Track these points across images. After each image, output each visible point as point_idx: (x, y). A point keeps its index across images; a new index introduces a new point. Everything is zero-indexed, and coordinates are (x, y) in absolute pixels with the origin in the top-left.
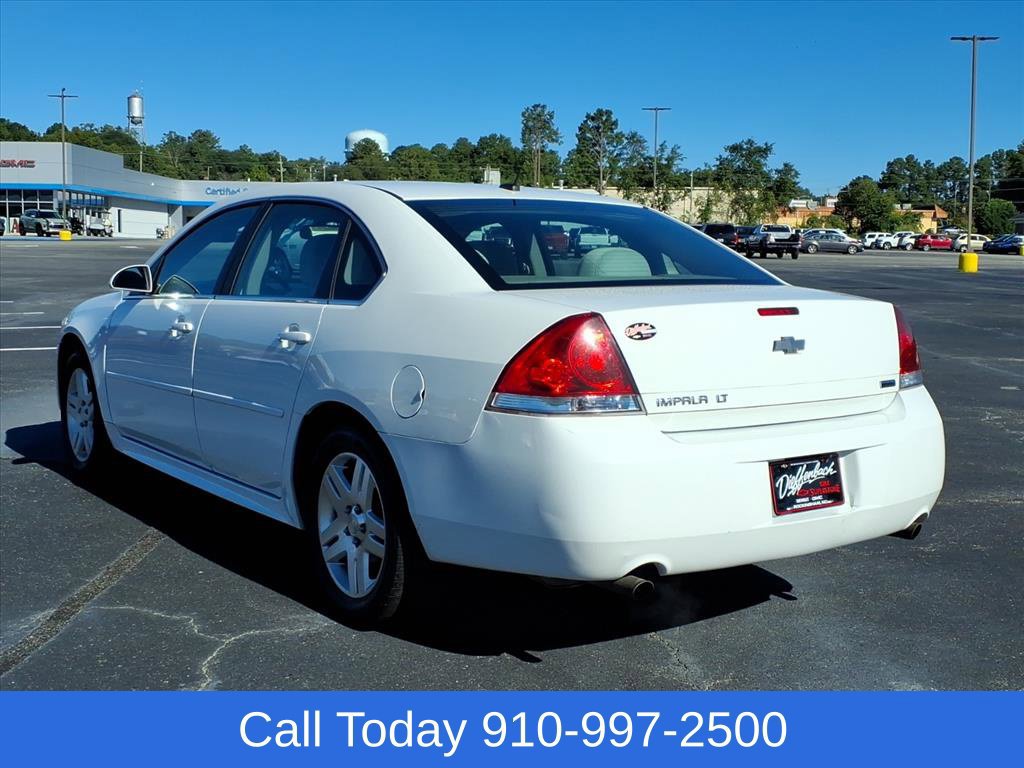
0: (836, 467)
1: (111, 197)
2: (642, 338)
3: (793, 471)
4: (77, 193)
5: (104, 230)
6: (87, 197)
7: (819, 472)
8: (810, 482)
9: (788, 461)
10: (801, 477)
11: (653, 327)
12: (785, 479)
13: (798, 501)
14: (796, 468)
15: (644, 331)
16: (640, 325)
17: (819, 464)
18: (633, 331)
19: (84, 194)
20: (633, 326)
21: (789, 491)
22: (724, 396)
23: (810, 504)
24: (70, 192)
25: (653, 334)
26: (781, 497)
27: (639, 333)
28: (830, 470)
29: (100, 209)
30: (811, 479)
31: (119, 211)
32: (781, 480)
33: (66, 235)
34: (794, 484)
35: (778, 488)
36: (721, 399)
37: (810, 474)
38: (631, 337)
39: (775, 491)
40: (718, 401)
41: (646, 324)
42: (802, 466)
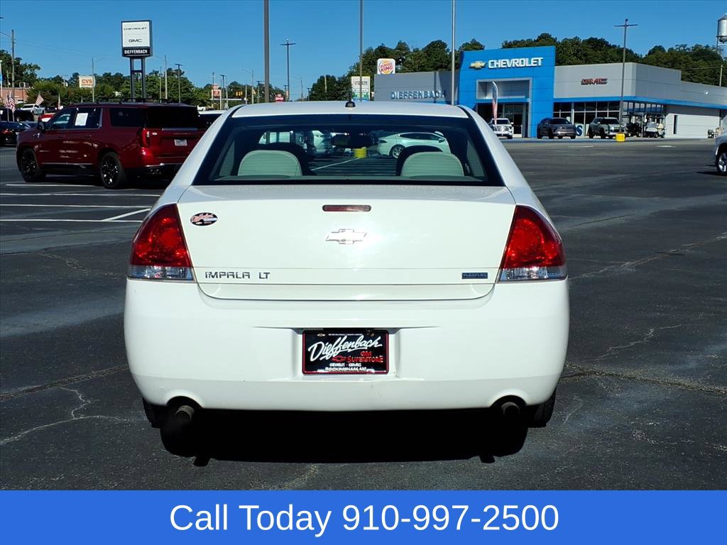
0: (384, 341)
1: (669, 105)
2: (203, 223)
3: (332, 340)
4: (640, 102)
5: (657, 133)
6: (648, 106)
7: (361, 343)
8: (350, 350)
9: (326, 330)
10: (340, 346)
11: (215, 216)
12: (319, 346)
13: (332, 365)
14: (336, 338)
15: (206, 219)
16: (205, 214)
17: (362, 337)
18: (198, 219)
19: (646, 103)
20: (198, 215)
21: (321, 355)
22: (267, 274)
23: (346, 369)
24: (634, 102)
25: (213, 222)
26: (312, 359)
27: (202, 221)
28: (375, 344)
29: (659, 115)
30: (350, 348)
31: (675, 117)
32: (315, 346)
33: (620, 137)
34: (329, 351)
35: (310, 352)
36: (264, 276)
37: (348, 345)
38: (194, 223)
39: (306, 355)
40: (260, 277)
41: (209, 214)
42: (342, 337)
